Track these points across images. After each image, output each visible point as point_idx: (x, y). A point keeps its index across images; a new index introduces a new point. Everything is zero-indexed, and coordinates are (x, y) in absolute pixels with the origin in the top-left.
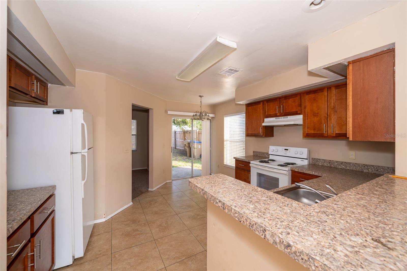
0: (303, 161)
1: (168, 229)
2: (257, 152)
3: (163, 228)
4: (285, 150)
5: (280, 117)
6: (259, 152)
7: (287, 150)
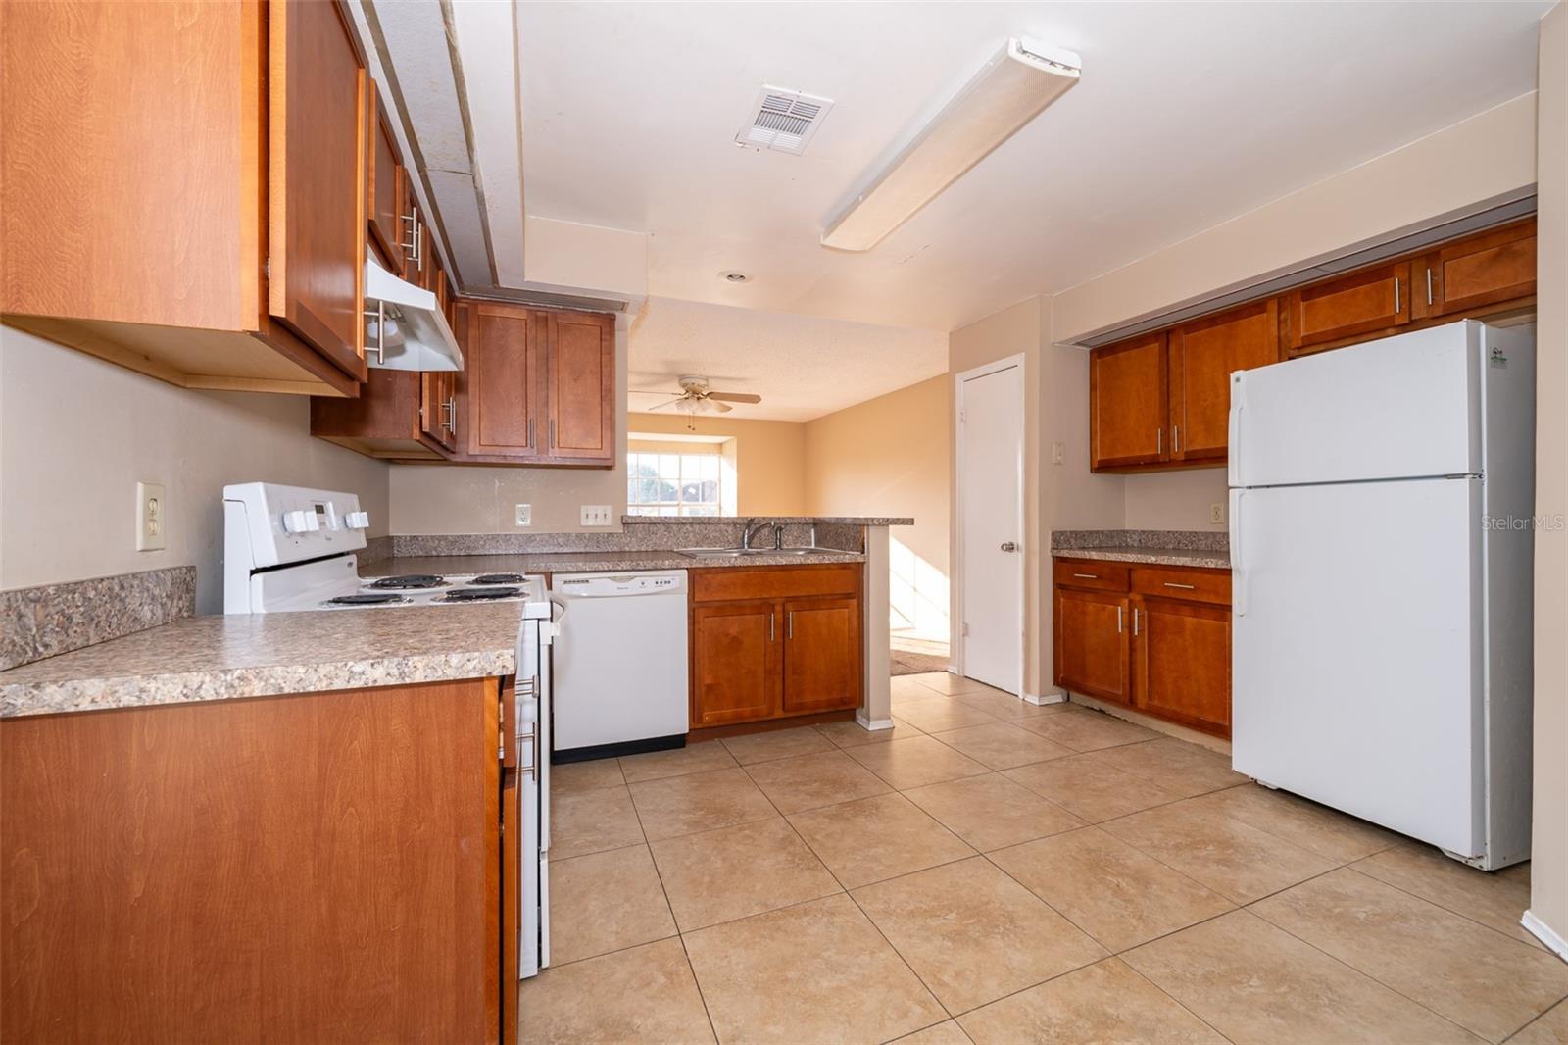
7: (322, 509)
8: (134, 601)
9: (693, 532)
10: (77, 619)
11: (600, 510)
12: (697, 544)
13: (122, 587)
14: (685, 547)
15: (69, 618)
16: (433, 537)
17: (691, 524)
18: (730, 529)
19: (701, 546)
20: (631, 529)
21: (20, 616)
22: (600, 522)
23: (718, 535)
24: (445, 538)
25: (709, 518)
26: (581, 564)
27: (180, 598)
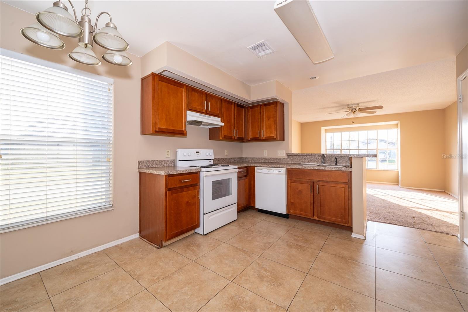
0: (210, 161)
1: (338, 296)
2: (149, 161)
3: (345, 305)
4: (197, 152)
5: (204, 115)
6: (151, 161)
7: (199, 152)
8: (163, 163)
9: (307, 158)
10: (154, 164)
11: (282, 151)
12: (308, 162)
13: (161, 161)
14: (305, 163)
15: (153, 164)
16: (249, 158)
17: (306, 156)
18: (320, 158)
19: (309, 163)
20: (289, 157)
21: (147, 163)
22: (282, 155)
23: (315, 159)
24: (251, 158)
25: (312, 154)
26: (261, 165)
27: (172, 164)
